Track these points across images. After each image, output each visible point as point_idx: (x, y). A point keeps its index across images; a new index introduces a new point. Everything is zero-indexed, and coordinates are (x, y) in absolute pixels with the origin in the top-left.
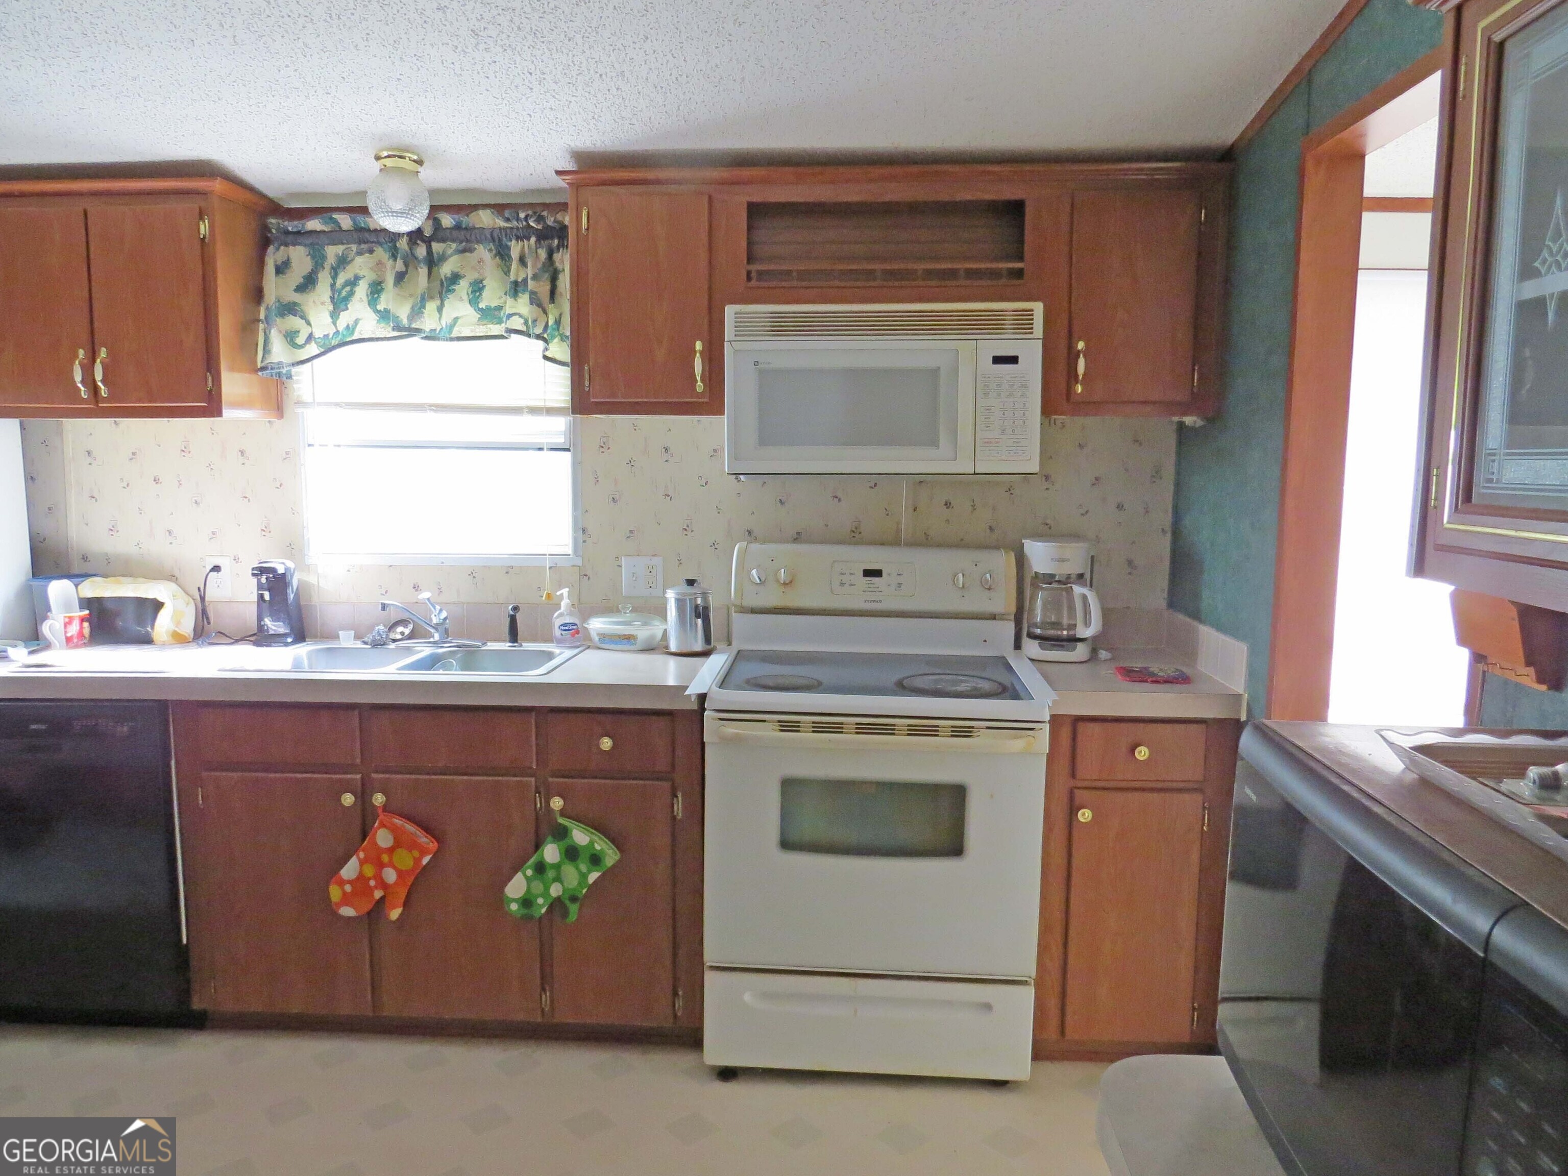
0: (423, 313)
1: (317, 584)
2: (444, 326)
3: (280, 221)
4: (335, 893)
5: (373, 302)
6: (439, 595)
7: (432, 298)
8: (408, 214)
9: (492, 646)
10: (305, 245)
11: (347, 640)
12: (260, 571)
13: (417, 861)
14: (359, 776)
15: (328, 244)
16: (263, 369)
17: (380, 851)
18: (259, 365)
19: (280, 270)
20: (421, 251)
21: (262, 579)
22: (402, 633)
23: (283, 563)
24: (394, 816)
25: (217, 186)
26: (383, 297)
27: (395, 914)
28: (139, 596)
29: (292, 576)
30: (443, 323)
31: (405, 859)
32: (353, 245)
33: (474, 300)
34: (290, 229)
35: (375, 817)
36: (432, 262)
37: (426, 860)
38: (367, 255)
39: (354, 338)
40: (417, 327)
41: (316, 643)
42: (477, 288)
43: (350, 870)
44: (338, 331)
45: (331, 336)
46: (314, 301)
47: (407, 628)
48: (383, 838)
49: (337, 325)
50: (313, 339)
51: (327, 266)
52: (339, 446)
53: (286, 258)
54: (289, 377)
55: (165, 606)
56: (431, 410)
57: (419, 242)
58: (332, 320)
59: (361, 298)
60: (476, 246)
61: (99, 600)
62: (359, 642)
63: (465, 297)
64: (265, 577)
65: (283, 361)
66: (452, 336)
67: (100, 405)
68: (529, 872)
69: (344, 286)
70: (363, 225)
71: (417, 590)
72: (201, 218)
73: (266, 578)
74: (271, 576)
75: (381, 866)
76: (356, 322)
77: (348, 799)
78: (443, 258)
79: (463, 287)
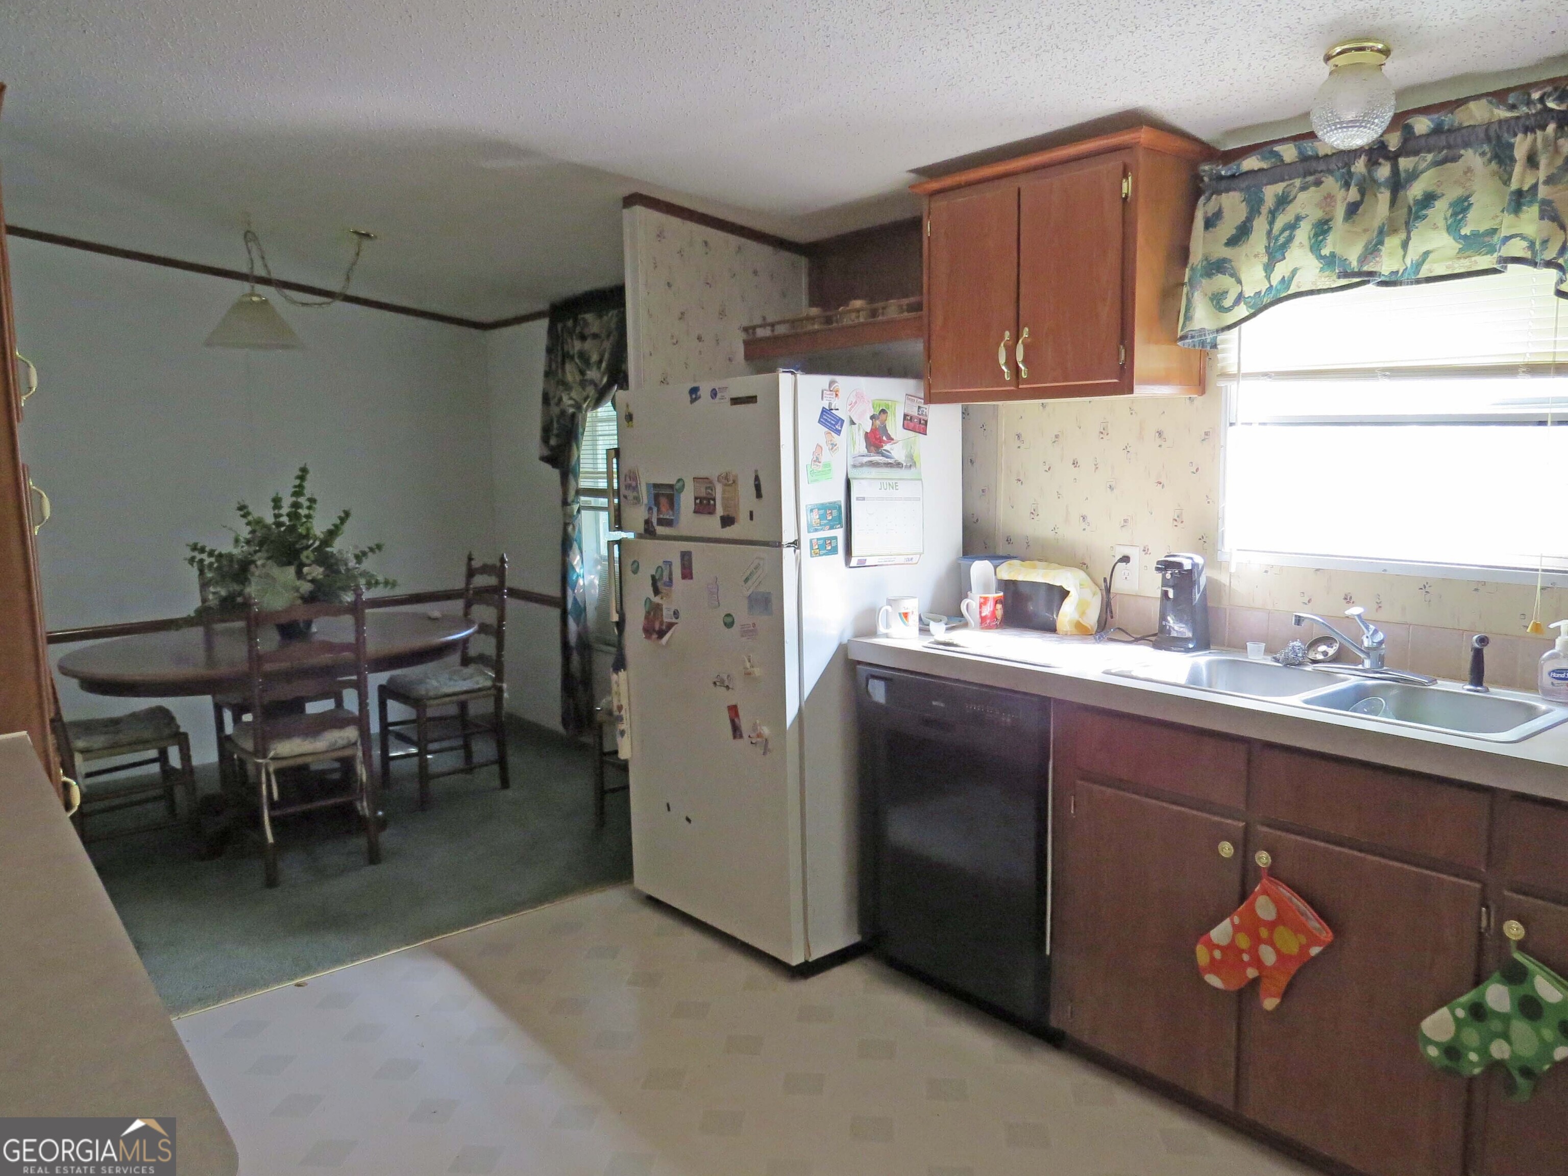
0: (1379, 250)
1: (1228, 584)
2: (1409, 266)
3: (1214, 166)
4: (1202, 955)
5: (1315, 247)
6: (1377, 610)
7: (1394, 231)
8: (1363, 121)
9: (1444, 685)
10: (1241, 190)
11: (1256, 654)
12: (1165, 566)
13: (1304, 949)
14: (1242, 824)
15: (1267, 184)
16: (1183, 338)
17: (1259, 922)
18: (1180, 334)
19: (1209, 224)
20: (1384, 171)
21: (1167, 575)
22: (1325, 653)
23: (1191, 558)
24: (1281, 883)
25: (1144, 136)
26: (1330, 238)
27: (1270, 1003)
28: (1047, 582)
29: (1200, 575)
30: (1408, 262)
31: (1290, 943)
32: (1296, 180)
33: (1453, 228)
34: (1223, 173)
35: (1258, 880)
36: (1397, 185)
37: (1315, 951)
38: (1313, 189)
39: (1290, 292)
40: (1371, 269)
41: (1221, 652)
42: (1461, 207)
43: (1221, 933)
44: (1271, 286)
45: (1263, 294)
46: (1246, 255)
47: (1332, 647)
48: (1264, 908)
49: (1271, 279)
50: (1242, 299)
51: (1264, 210)
52: (1264, 424)
53: (1217, 209)
54: (1214, 346)
55: (1070, 594)
56: (1385, 375)
57: (1381, 160)
58: (1265, 274)
59: (1301, 243)
60: (1462, 152)
61: (1014, 582)
62: (1269, 658)
63: (1441, 223)
64: (1170, 572)
65: (1206, 328)
66: (1419, 276)
67: (1020, 387)
68: (1461, 1013)
69: (1283, 230)
70: (1310, 153)
71: (1348, 602)
72: (1125, 176)
73: (1171, 574)
74: (1177, 571)
75: (1257, 941)
76: (1294, 272)
77: (1226, 849)
78: (1414, 175)
79: (1440, 210)
